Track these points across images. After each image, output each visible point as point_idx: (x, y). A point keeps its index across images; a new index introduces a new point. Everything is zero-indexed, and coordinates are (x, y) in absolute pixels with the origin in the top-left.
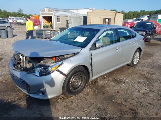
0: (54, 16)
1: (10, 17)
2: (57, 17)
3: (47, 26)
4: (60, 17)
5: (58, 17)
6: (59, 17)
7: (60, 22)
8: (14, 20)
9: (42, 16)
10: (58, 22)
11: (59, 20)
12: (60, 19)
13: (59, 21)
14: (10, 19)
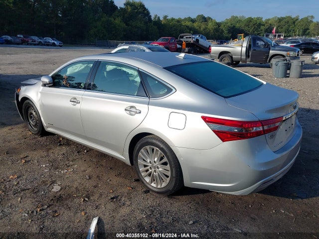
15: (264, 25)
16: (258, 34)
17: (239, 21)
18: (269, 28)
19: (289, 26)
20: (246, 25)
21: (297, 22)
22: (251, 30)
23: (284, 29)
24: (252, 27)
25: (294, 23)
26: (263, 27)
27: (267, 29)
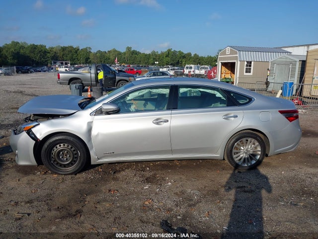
0: (239, 62)
1: (188, 66)
2: (246, 63)
3: (228, 80)
4: (253, 63)
5: (249, 63)
6: (251, 62)
7: (251, 74)
8: (193, 69)
9: (220, 62)
10: (246, 72)
11: (250, 69)
12: (252, 67)
13: (248, 71)
14: (187, 68)
15: (49, 53)
16: (46, 61)
17: (22, 47)
18: (54, 55)
19: (73, 55)
20: (31, 52)
21: (78, 52)
22: (37, 58)
23: (68, 58)
24: (37, 54)
25: (76, 52)
26: (48, 54)
27: (53, 57)
